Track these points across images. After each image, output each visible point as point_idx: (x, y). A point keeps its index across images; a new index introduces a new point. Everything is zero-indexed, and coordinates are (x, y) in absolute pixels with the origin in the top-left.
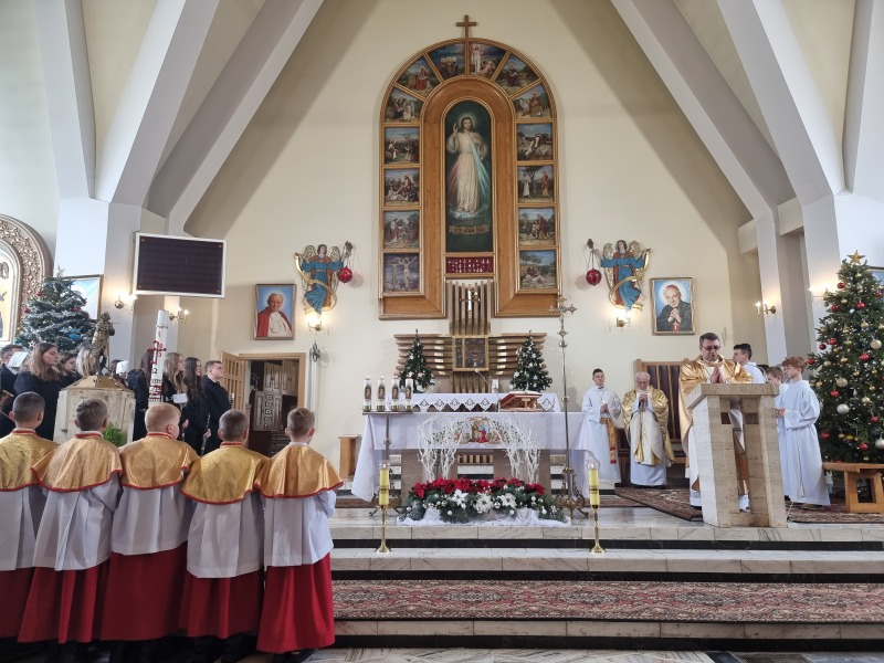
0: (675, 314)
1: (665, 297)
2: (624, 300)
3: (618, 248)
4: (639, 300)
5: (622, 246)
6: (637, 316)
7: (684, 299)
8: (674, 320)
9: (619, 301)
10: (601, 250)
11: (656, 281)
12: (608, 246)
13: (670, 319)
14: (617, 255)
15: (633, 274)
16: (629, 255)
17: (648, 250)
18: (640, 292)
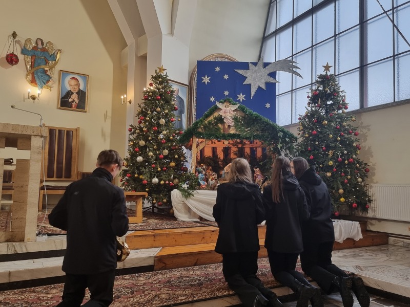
1: (69, 85)
2: (38, 81)
3: (37, 43)
4: (50, 84)
5: (40, 43)
6: (46, 94)
7: (82, 88)
8: (73, 101)
9: (33, 81)
10: (23, 42)
11: (64, 73)
12: (29, 40)
13: (70, 100)
14: (35, 48)
15: (46, 63)
16: (44, 50)
17: (60, 50)
18: (50, 77)
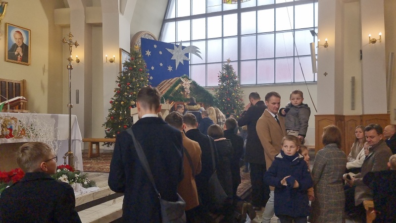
0: (19, 51)
17: (6, 3)
